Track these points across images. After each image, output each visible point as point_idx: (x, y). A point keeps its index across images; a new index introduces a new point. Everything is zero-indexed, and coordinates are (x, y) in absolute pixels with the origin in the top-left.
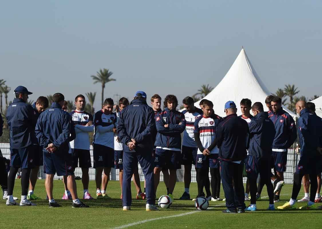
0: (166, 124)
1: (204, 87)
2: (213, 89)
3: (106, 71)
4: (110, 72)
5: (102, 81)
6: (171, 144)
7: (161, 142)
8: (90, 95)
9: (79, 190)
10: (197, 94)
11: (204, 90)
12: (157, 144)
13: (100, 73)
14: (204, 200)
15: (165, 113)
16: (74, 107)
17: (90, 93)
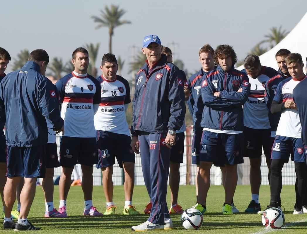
0: (217, 91)
1: (275, 31)
2: (288, 33)
3: (115, 9)
4: (122, 11)
5: (108, 24)
6: (226, 124)
7: (211, 122)
8: (90, 48)
9: (75, 203)
10: (263, 42)
11: (274, 36)
12: (204, 124)
13: (105, 12)
14: (277, 213)
15: (217, 74)
16: (64, 68)
17: (89, 45)
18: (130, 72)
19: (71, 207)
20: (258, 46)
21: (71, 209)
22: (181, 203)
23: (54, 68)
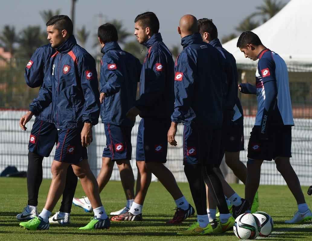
18: (95, 45)
19: (21, 203)
20: (248, 19)
21: (20, 205)
22: (151, 202)
23: (5, 38)
